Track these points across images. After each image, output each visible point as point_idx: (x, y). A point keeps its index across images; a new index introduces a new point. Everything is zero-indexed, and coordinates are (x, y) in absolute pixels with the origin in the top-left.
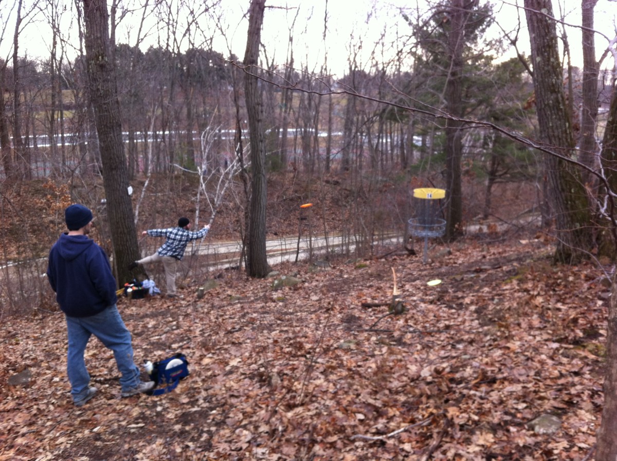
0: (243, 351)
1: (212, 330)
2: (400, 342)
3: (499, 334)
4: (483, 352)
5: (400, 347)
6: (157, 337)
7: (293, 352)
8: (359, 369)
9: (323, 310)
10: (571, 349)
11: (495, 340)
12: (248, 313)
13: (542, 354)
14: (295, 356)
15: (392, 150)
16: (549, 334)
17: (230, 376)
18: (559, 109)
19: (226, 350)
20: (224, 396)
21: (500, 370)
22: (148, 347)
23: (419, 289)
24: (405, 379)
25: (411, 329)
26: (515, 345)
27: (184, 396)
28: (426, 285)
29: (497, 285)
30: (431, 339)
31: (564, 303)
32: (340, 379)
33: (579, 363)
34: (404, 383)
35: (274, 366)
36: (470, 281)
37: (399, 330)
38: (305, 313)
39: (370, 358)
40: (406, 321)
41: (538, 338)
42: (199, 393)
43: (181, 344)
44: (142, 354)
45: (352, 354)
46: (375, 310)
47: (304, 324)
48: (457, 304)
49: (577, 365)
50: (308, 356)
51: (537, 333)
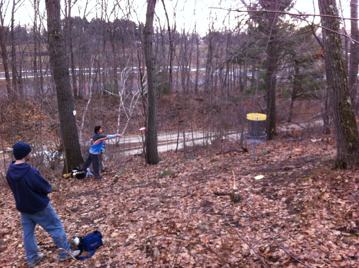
0: (138, 226)
1: (120, 209)
2: (237, 224)
3: (301, 221)
4: (291, 236)
5: (237, 229)
6: (86, 214)
7: (169, 230)
8: (210, 245)
9: (189, 196)
10: (348, 236)
11: (298, 227)
12: (143, 196)
13: (329, 240)
14: (170, 233)
15: (234, 79)
16: (333, 223)
17: (128, 247)
18: (340, 70)
19: (127, 226)
20: (124, 263)
21: (302, 251)
22: (80, 221)
23: (250, 181)
24: (240, 255)
25: (245, 214)
26: (311, 231)
27: (98, 262)
28: (254, 179)
29: (299, 181)
30: (258, 223)
31: (343, 199)
32: (198, 253)
33: (355, 249)
34: (239, 259)
35: (156, 241)
36: (282, 177)
37: (237, 215)
38: (178, 198)
39: (218, 237)
40: (241, 208)
41: (327, 227)
42: (108, 259)
43: (100, 219)
44: (75, 226)
45: (206, 233)
46: (222, 198)
47: (177, 206)
48: (274, 195)
49: (353, 250)
50: (178, 233)
51: (326, 222)
